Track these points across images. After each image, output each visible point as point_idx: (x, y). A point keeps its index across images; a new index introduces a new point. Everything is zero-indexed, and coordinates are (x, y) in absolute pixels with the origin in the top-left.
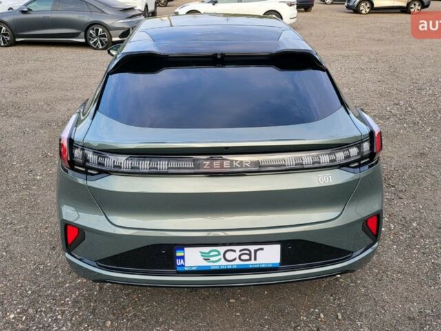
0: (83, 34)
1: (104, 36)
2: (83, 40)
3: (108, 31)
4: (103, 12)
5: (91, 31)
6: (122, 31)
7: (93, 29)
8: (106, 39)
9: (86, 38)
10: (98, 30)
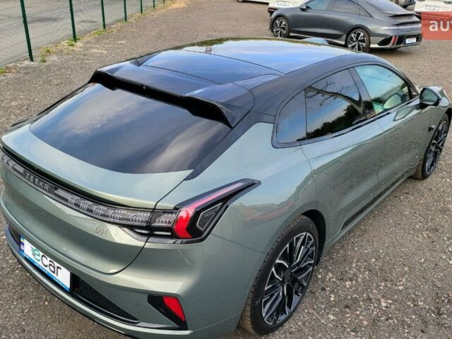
0: (345, 36)
1: (363, 41)
2: (343, 43)
3: (369, 37)
4: (371, 16)
5: (353, 35)
6: (383, 38)
7: (355, 33)
8: (364, 45)
9: (346, 41)
10: (360, 34)
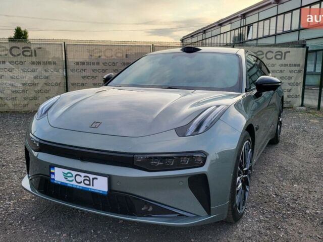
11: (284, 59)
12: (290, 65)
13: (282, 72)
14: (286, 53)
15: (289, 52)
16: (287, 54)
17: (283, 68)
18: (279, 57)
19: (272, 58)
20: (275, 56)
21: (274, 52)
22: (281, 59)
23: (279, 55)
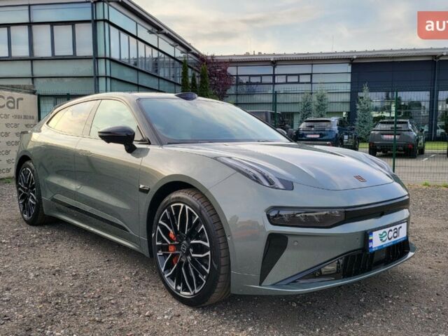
11: (18, 108)
12: (25, 117)
13: (16, 126)
14: (18, 100)
15: (22, 99)
16: (20, 102)
17: (17, 121)
18: (11, 105)
19: (4, 105)
20: (8, 103)
21: (6, 99)
22: (13, 108)
23: (11, 102)
